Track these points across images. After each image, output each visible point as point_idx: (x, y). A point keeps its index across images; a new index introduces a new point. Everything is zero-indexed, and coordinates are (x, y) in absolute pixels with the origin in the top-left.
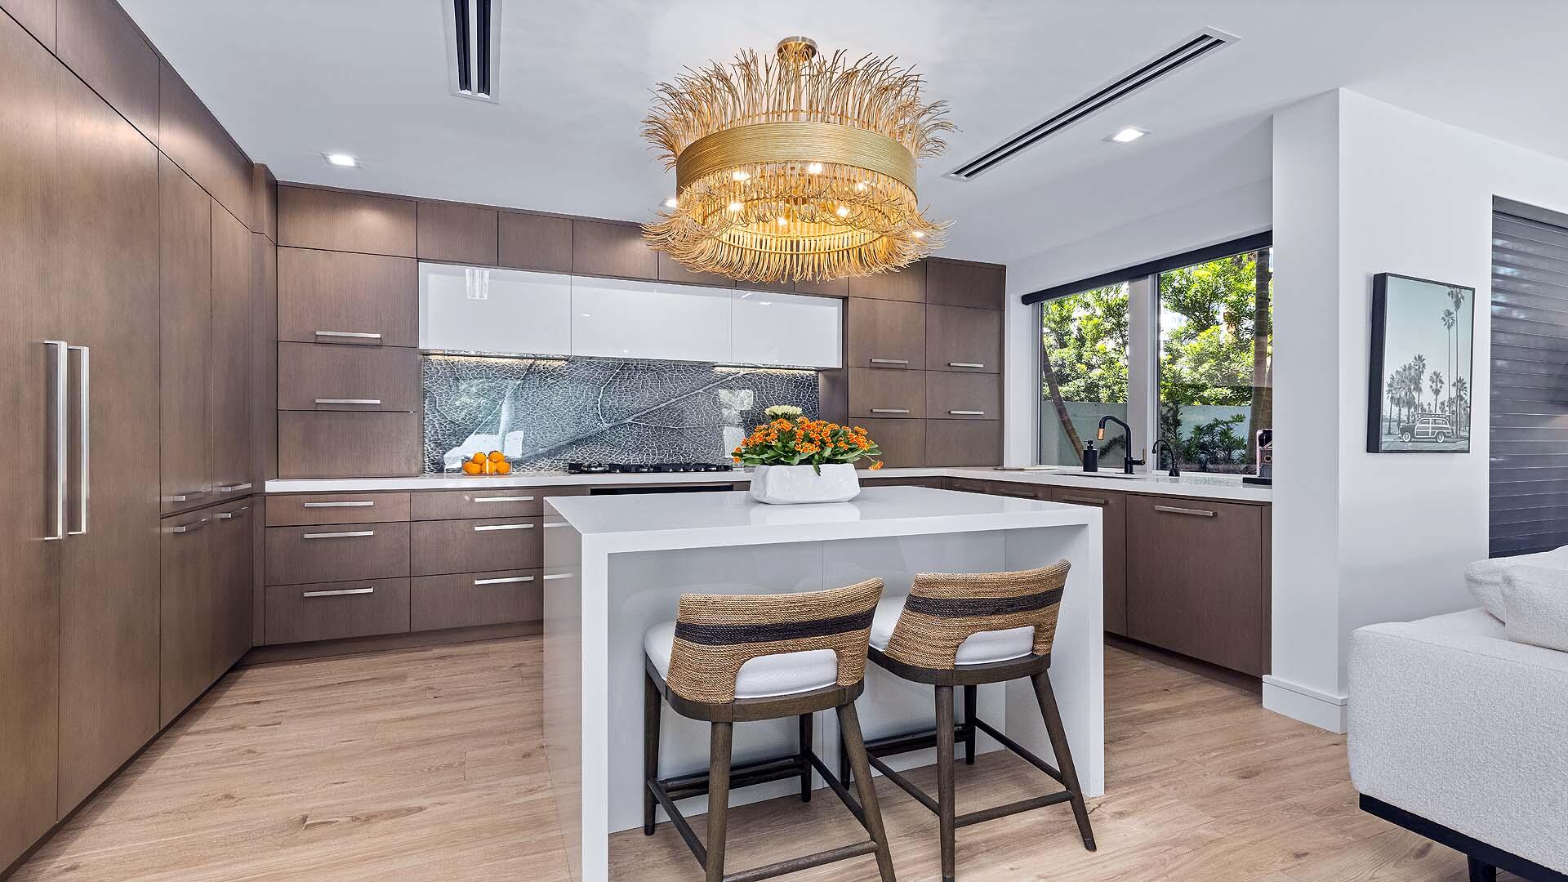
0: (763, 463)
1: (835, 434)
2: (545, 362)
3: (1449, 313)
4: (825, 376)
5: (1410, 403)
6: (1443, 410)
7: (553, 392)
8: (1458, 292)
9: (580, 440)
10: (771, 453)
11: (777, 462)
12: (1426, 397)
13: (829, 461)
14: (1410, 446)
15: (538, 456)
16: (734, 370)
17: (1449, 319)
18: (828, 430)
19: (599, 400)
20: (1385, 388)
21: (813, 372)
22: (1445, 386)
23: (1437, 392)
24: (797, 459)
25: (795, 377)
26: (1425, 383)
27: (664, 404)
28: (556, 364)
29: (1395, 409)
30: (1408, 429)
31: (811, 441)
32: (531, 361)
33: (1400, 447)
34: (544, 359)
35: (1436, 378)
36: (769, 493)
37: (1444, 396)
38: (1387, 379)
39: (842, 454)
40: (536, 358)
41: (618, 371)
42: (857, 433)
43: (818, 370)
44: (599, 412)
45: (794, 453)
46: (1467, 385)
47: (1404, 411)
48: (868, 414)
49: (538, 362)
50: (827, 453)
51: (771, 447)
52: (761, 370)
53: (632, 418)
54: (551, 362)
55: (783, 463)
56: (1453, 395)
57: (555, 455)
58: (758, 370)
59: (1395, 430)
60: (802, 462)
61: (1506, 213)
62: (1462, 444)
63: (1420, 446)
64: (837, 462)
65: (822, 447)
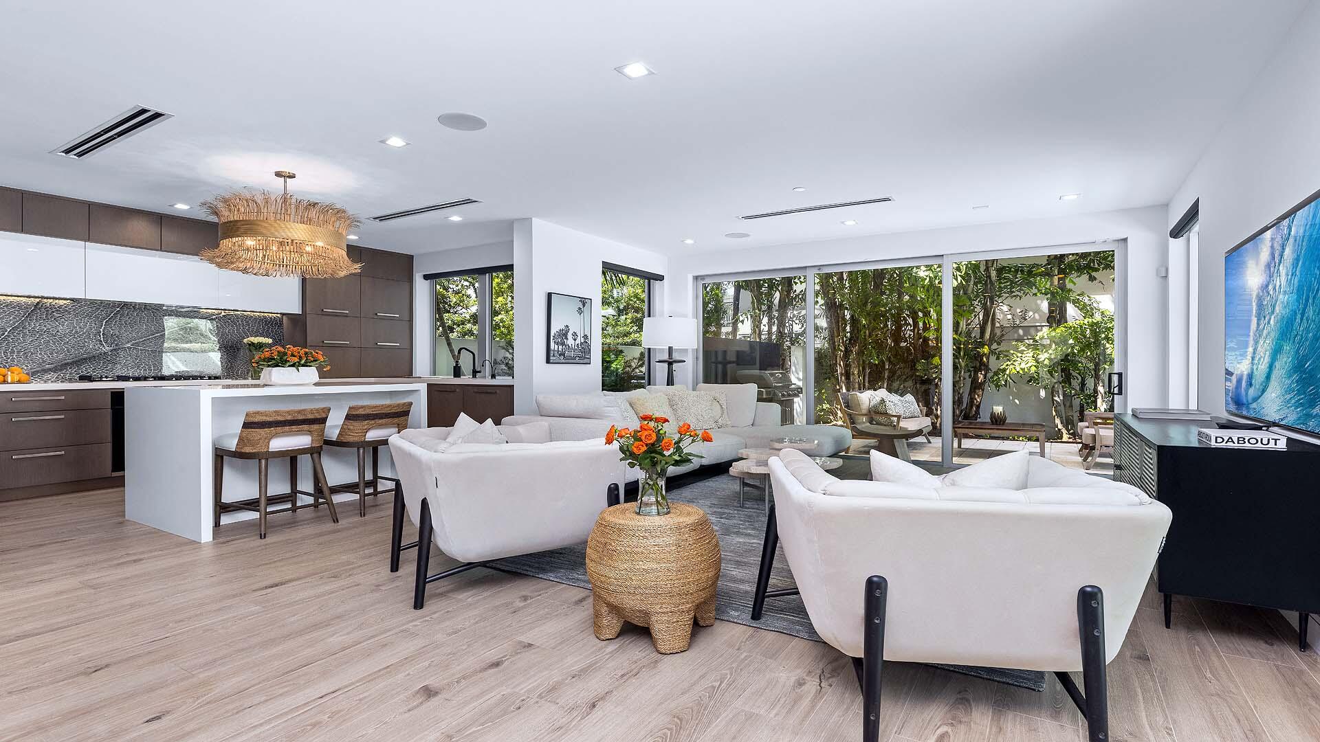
0: (269, 366)
1: (306, 353)
2: (52, 300)
3: (580, 309)
4: (288, 318)
5: (563, 344)
6: (578, 347)
7: (59, 323)
8: (584, 301)
9: (84, 359)
10: (273, 362)
11: (277, 366)
12: (570, 342)
13: (303, 366)
14: (563, 361)
15: (46, 371)
16: (216, 312)
17: (580, 311)
18: (302, 352)
19: (101, 330)
20: (552, 338)
21: (279, 315)
22: (579, 337)
23: (575, 340)
24: (288, 364)
25: (265, 317)
26: (570, 336)
27: (159, 334)
28: (62, 302)
29: (556, 346)
30: (562, 354)
31: (294, 356)
32: (38, 300)
33: (559, 361)
34: (50, 298)
35: (575, 334)
36: (273, 380)
37: (578, 341)
38: (552, 334)
39: (310, 363)
40: (43, 297)
41: (118, 309)
42: (317, 353)
43: (283, 314)
44: (102, 339)
45: (287, 361)
46: (589, 337)
47: (561, 347)
48: (321, 344)
49: (45, 300)
50: (303, 362)
51: (274, 359)
52: (239, 313)
53: (130, 343)
54: (57, 301)
55: (279, 366)
56: (582, 341)
57: (61, 370)
58: (236, 313)
59: (556, 354)
60: (289, 366)
61: (608, 268)
62: (586, 361)
63: (567, 361)
64: (307, 366)
65: (300, 358)
